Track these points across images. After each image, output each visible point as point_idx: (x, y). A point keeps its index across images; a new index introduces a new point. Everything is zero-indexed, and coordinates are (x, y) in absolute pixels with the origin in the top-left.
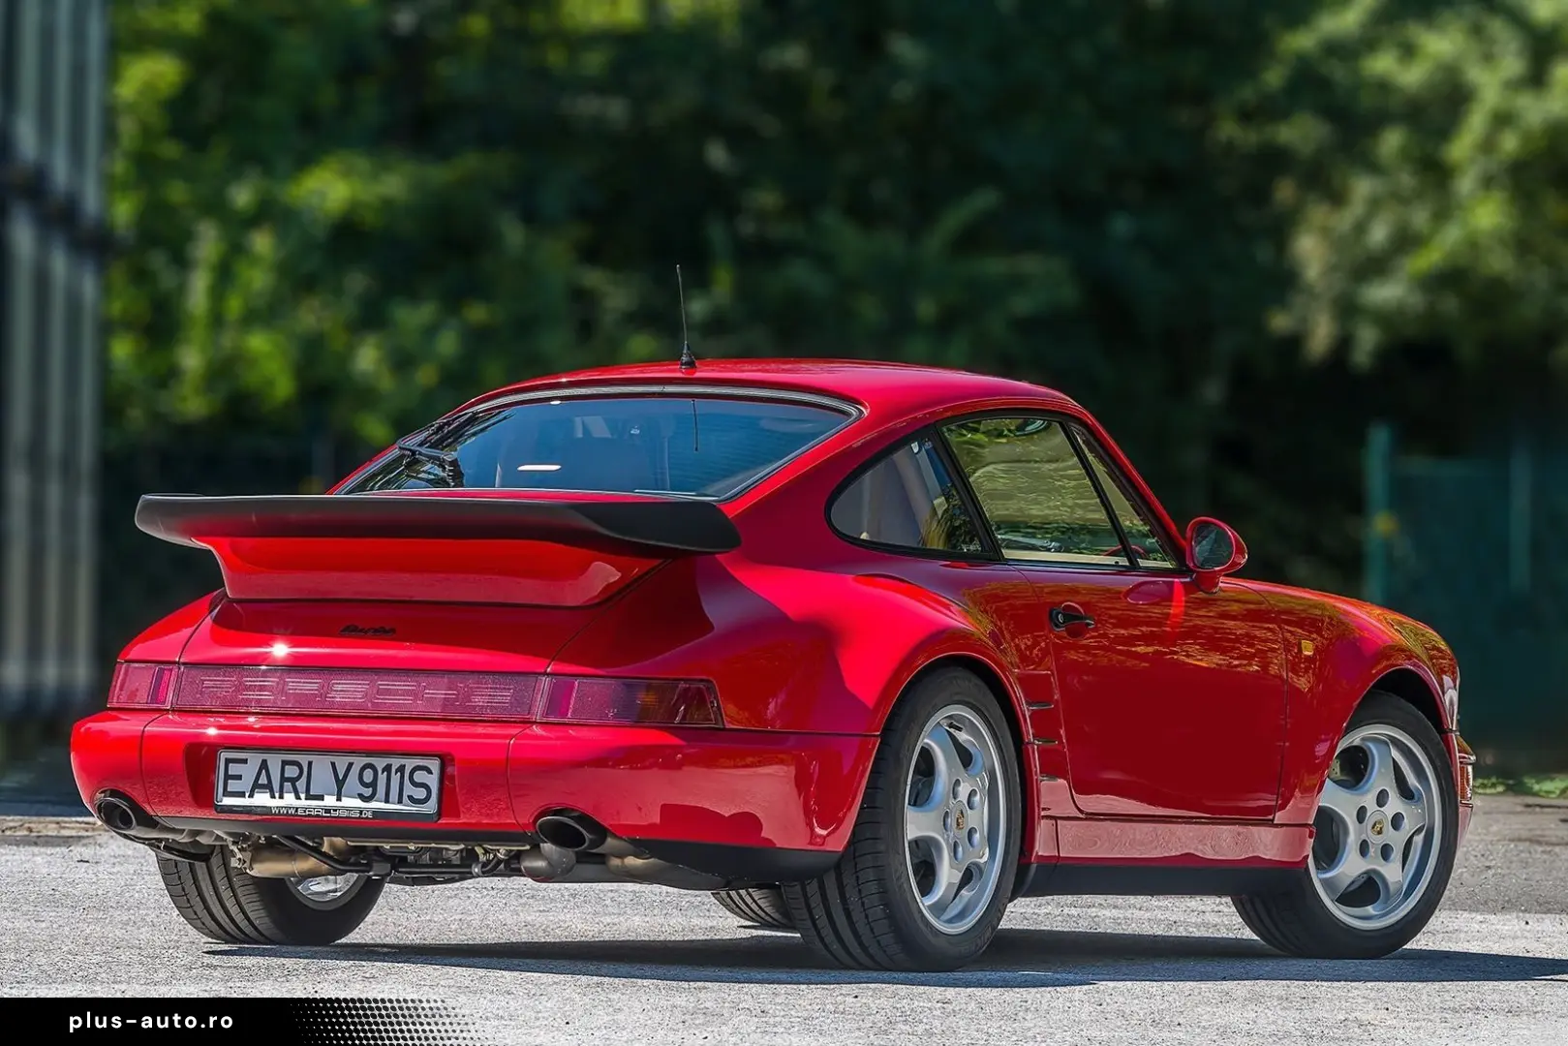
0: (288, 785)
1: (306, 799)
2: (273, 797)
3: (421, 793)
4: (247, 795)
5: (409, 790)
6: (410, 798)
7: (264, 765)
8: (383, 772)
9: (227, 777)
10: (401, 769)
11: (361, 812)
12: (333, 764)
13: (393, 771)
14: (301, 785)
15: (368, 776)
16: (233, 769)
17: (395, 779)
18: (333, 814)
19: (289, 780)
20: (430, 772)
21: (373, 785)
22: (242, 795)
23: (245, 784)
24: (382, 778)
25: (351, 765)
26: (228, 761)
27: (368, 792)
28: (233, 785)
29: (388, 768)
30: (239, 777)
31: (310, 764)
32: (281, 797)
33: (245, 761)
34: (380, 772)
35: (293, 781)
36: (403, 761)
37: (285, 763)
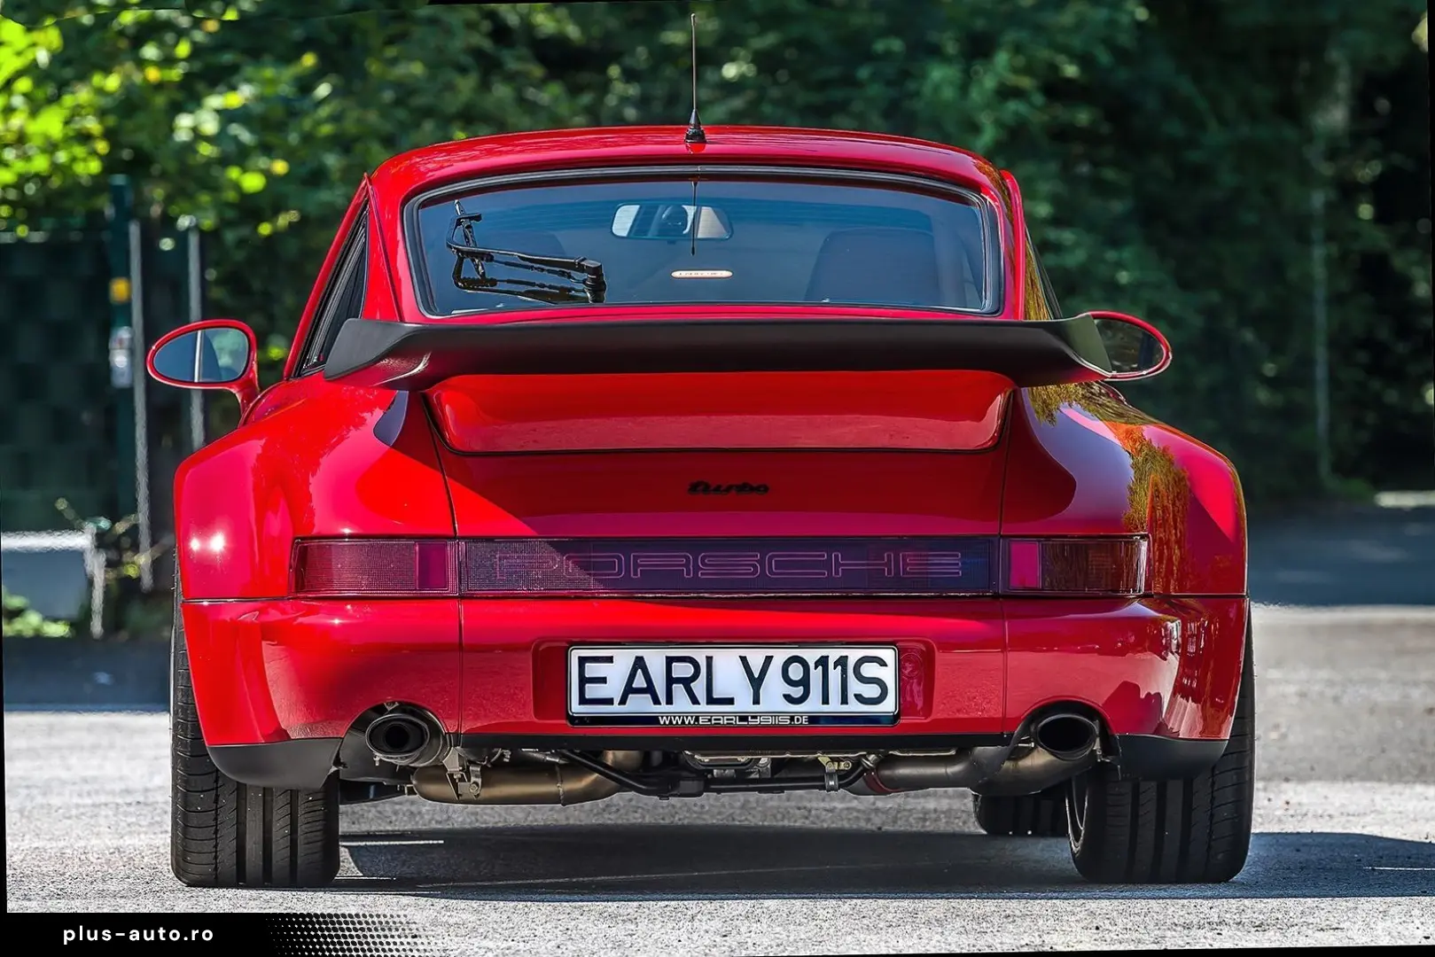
0: (678, 689)
1: (708, 703)
2: (656, 701)
3: (872, 691)
4: (616, 701)
5: (855, 686)
6: (859, 697)
7: (640, 663)
8: (816, 668)
9: (584, 681)
10: (842, 662)
11: (792, 719)
12: (743, 659)
13: (831, 665)
14: (699, 687)
15: (796, 672)
16: (592, 670)
17: (835, 675)
18: (752, 722)
19: (679, 680)
20: (883, 663)
21: (805, 682)
22: (609, 701)
23: (614, 689)
24: (816, 675)
25: (769, 659)
26: (582, 661)
27: (797, 692)
28: (593, 691)
29: (823, 662)
30: (603, 680)
31: (709, 659)
32: (669, 701)
33: (610, 660)
34: (812, 665)
35: (686, 682)
36: (844, 652)
37: (670, 660)
